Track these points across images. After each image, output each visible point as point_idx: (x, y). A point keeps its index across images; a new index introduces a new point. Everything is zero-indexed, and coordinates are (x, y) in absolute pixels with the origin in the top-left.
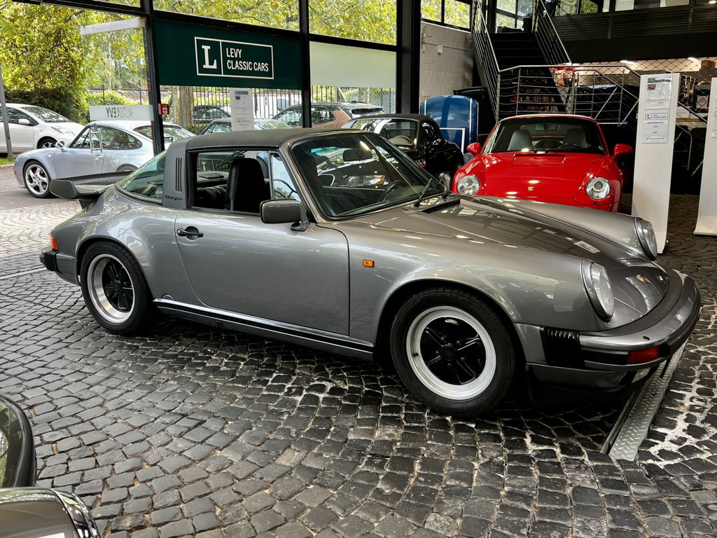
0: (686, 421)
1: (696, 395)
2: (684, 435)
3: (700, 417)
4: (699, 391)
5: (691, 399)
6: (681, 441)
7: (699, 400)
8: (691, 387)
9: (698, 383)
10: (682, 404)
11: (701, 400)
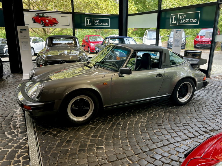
0: (17, 113)
1: (17, 121)
2: (16, 111)
3: (15, 115)
4: (16, 122)
5: (18, 119)
6: (17, 109)
7: (16, 120)
8: (19, 122)
9: (17, 125)
10: (20, 117)
11: (15, 119)
